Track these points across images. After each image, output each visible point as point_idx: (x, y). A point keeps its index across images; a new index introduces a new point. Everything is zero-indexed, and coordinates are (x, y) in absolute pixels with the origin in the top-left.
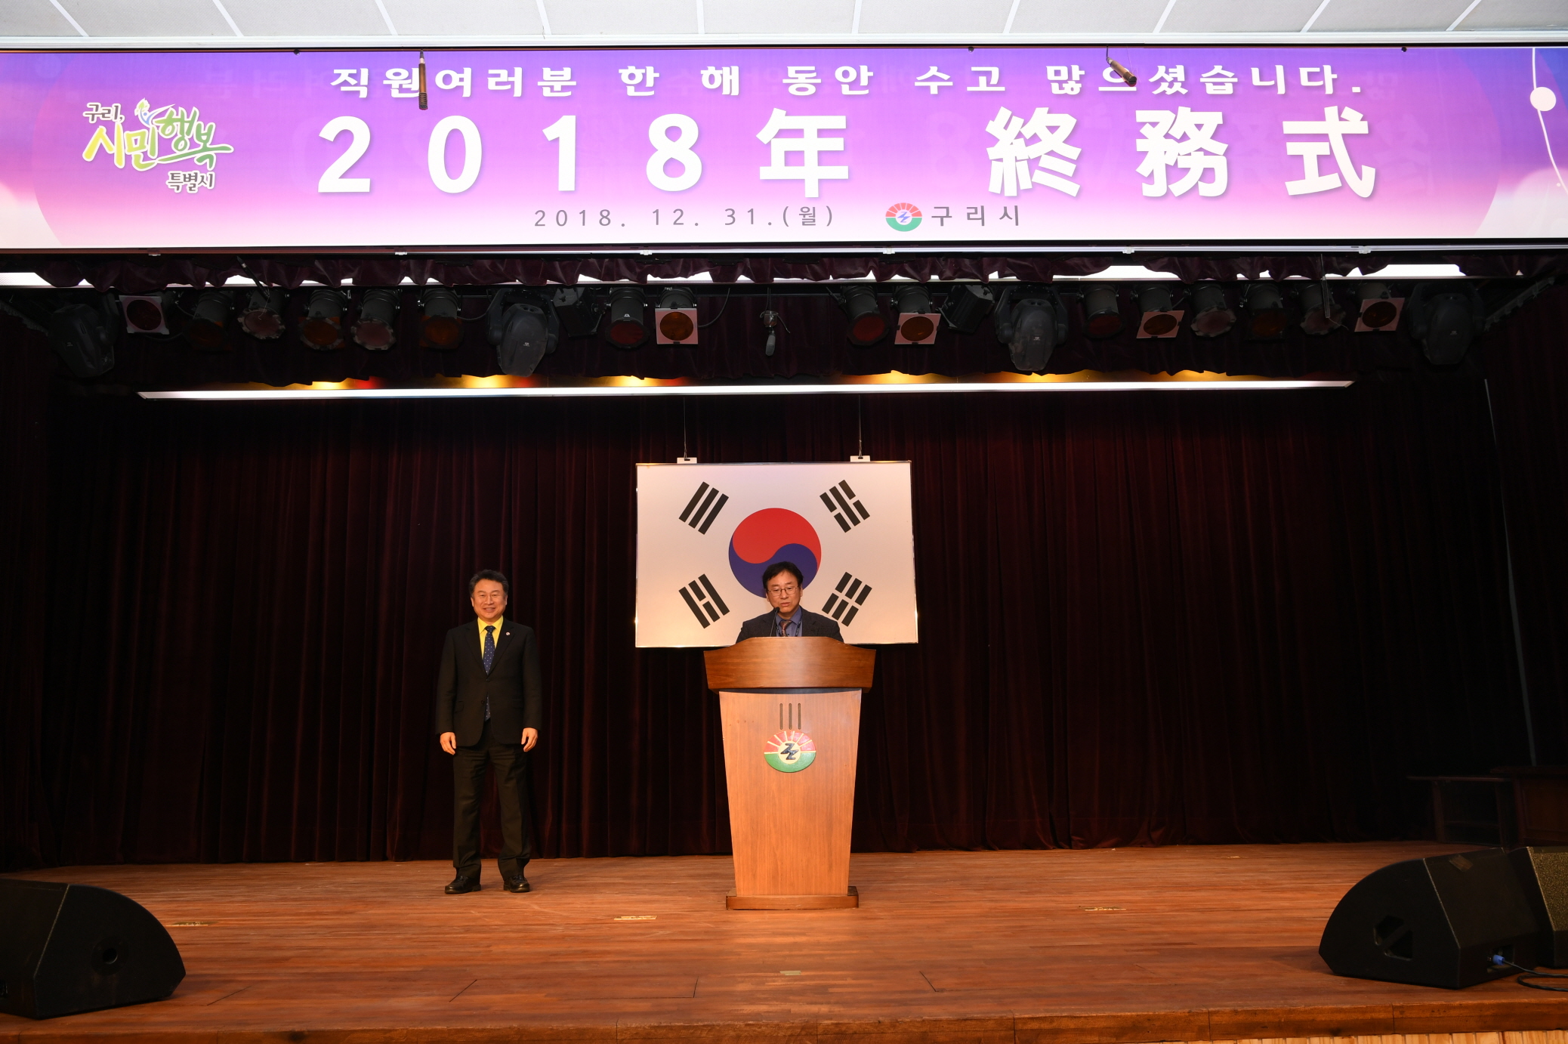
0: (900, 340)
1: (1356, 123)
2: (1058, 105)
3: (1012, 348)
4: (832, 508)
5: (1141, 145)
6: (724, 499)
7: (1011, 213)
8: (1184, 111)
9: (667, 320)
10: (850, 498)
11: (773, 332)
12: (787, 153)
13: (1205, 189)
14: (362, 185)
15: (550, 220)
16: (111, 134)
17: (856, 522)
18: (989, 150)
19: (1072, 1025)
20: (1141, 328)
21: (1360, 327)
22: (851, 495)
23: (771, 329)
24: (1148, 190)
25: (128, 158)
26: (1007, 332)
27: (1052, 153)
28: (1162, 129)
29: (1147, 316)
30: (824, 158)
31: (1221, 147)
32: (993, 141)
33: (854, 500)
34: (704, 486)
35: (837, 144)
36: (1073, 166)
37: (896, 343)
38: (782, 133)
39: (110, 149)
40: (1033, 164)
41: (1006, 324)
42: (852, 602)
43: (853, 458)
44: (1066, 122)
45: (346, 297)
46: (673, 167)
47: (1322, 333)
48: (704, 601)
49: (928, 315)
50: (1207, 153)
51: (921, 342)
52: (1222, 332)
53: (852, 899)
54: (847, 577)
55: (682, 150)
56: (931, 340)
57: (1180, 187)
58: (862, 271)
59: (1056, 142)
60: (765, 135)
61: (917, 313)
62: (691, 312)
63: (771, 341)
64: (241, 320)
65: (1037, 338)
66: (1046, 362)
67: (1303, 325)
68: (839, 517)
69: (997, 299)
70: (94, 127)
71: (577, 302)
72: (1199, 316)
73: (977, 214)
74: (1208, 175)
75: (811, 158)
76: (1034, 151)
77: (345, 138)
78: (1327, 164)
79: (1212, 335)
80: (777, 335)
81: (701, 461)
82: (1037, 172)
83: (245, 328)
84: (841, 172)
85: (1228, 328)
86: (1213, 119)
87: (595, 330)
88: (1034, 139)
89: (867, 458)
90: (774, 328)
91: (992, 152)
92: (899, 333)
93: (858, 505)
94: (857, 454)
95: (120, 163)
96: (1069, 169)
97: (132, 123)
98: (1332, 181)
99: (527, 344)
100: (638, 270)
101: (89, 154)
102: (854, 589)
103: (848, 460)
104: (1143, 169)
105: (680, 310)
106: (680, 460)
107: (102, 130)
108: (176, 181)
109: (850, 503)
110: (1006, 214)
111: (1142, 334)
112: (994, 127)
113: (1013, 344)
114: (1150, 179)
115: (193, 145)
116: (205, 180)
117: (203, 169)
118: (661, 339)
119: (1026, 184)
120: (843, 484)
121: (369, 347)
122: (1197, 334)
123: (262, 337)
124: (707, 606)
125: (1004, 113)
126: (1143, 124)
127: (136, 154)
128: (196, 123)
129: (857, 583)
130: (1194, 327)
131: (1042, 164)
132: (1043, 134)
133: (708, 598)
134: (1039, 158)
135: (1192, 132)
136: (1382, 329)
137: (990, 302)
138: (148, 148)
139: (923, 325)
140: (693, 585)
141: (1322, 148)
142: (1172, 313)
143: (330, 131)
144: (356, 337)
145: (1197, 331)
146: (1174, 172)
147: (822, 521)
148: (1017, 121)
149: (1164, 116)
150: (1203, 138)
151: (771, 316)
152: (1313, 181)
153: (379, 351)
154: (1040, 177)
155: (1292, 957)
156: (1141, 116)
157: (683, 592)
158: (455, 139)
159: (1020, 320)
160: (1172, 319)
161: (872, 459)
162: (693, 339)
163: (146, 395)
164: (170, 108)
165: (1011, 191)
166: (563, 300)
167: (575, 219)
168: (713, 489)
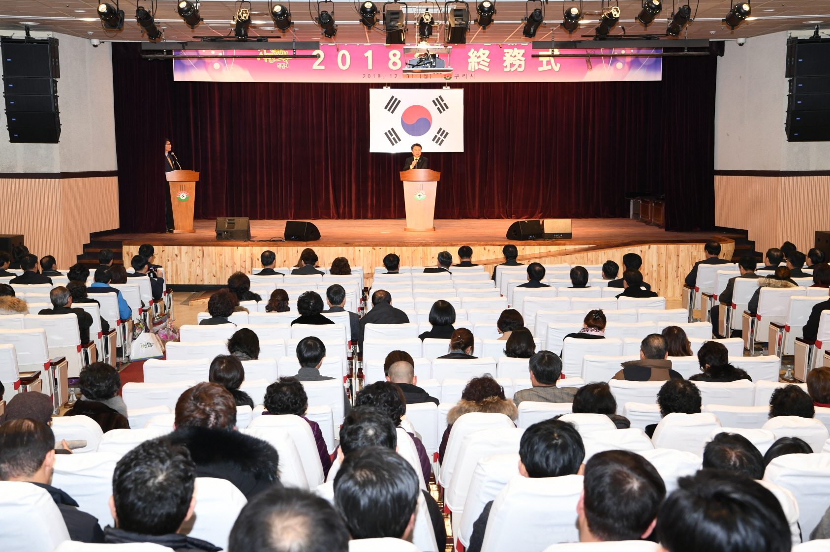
2: (485, 48)
4: (436, 105)
5: (505, 58)
6: (399, 102)
7: (473, 76)
8: (515, 49)
13: (519, 70)
14: (323, 67)
15: (366, 77)
24: (506, 70)
27: (483, 60)
28: (510, 54)
31: (523, 59)
32: (470, 57)
33: (444, 102)
34: (393, 97)
36: (488, 64)
40: (479, 63)
42: (442, 138)
43: (444, 88)
44: (487, 52)
46: (395, 64)
48: (393, 137)
50: (520, 60)
53: (434, 229)
54: (441, 129)
55: (397, 59)
57: (513, 69)
59: (484, 57)
68: (438, 109)
73: (465, 76)
74: (520, 66)
76: (479, 60)
81: (391, 88)
82: (480, 65)
86: (522, 51)
88: (479, 57)
91: (469, 60)
93: (445, 104)
94: (445, 86)
96: (487, 64)
98: (549, 67)
102: (443, 134)
103: (442, 88)
104: (505, 65)
106: (384, 89)
109: (442, 103)
112: (470, 54)
114: (506, 67)
117: (285, 63)
119: (477, 68)
120: (440, 97)
124: (394, 138)
125: (473, 50)
126: (505, 53)
129: (444, 131)
131: (481, 63)
132: (482, 55)
133: (394, 136)
135: (517, 55)
140: (389, 131)
146: (512, 65)
147: (433, 110)
148: (476, 52)
149: (510, 51)
150: (519, 57)
152: (545, 67)
154: (480, 67)
156: (505, 51)
157: (386, 134)
158: (344, 56)
161: (450, 89)
165: (473, 70)
167: (372, 76)
168: (396, 98)
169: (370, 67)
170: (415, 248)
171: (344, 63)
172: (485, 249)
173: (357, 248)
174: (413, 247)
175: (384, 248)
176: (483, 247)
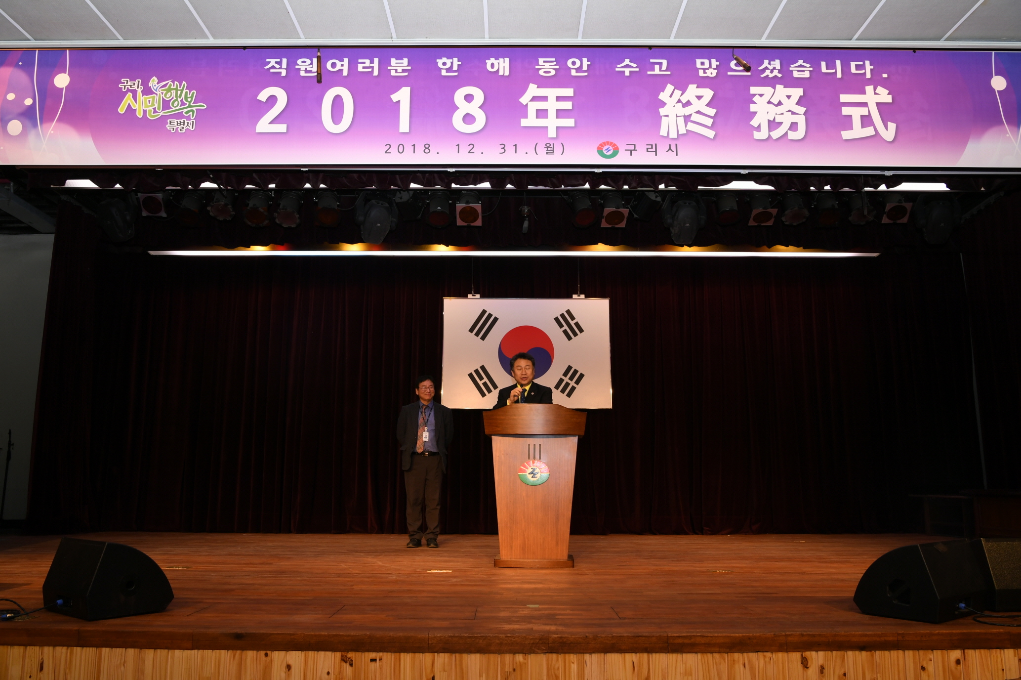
0: (604, 224)
1: (884, 96)
2: (703, 83)
3: (672, 230)
4: (561, 326)
5: (753, 108)
6: (496, 319)
7: (673, 148)
8: (779, 87)
9: (463, 211)
10: (572, 320)
11: (527, 219)
12: (537, 111)
13: (792, 135)
14: (282, 128)
15: (394, 150)
16: (135, 97)
17: (575, 334)
18: (661, 110)
19: (703, 641)
20: (751, 220)
21: (885, 220)
22: (573, 318)
23: (526, 217)
24: (757, 135)
25: (145, 111)
26: (669, 221)
27: (698, 112)
28: (766, 98)
29: (755, 212)
30: (560, 113)
31: (802, 110)
32: (663, 104)
33: (575, 321)
34: (484, 312)
35: (568, 105)
36: (712, 120)
37: (601, 227)
38: (535, 99)
39: (134, 106)
40: (687, 118)
41: (668, 216)
42: (572, 383)
43: (575, 296)
44: (708, 94)
45: (271, 195)
46: (468, 119)
47: (862, 224)
48: (483, 381)
49: (621, 210)
50: (793, 113)
51: (617, 226)
52: (800, 222)
53: (570, 563)
54: (570, 368)
55: (473, 110)
56: (623, 225)
57: (776, 134)
58: (582, 183)
59: (701, 105)
60: (524, 100)
61: (614, 208)
62: (478, 207)
63: (526, 224)
64: (209, 208)
65: (688, 225)
66: (693, 239)
67: (850, 219)
68: (565, 332)
69: (663, 200)
70: (125, 93)
71: (409, 200)
72: (786, 212)
73: (653, 149)
74: (794, 126)
75: (552, 114)
76: (688, 111)
77: (273, 99)
78: (866, 121)
79: (795, 224)
80: (529, 221)
81: (482, 297)
82: (689, 123)
83: (211, 214)
84: (570, 122)
85: (804, 220)
86: (798, 92)
87: (420, 217)
88: (688, 103)
89: (583, 296)
90: (528, 216)
92: (603, 220)
93: (577, 324)
94: (576, 293)
95: (140, 115)
96: (709, 122)
97: (147, 91)
98: (869, 131)
99: (379, 225)
100: (446, 181)
101: (122, 109)
102: (574, 376)
103: (571, 297)
104: (754, 123)
105: (471, 205)
106: (470, 296)
107: (130, 95)
108: (172, 125)
109: (572, 323)
110: (670, 149)
111: (752, 223)
112: (663, 96)
113: (673, 228)
114: (758, 128)
115: (183, 104)
116: (189, 125)
117: (188, 118)
118: (460, 223)
119: (682, 131)
120: (568, 312)
121: (285, 226)
123: (221, 219)
124: (485, 384)
125: (670, 88)
126: (755, 95)
127: (149, 109)
128: (185, 91)
129: (576, 372)
130: (783, 219)
131: (692, 119)
132: (694, 100)
133: (486, 379)
134: (691, 115)
135: (784, 100)
136: (898, 222)
137: (659, 202)
138: (156, 106)
139: (617, 216)
140: (477, 371)
141: (864, 111)
142: (770, 210)
143: (263, 96)
144: (277, 219)
145: (785, 222)
146: (773, 125)
147: (555, 334)
148: (678, 93)
149: (767, 91)
150: (791, 104)
151: (526, 209)
152: (858, 131)
153: (290, 228)
154: (691, 127)
155: (837, 603)
156: (753, 90)
157: (471, 375)
158: (338, 101)
159: (677, 213)
160: (770, 214)
161: (585, 297)
162: (479, 223)
163: (152, 253)
164: (170, 82)
165: (673, 135)
166: (401, 198)
167: (409, 149)
168: (489, 313)
169: (404, 124)
170: (520, 658)
171: (337, 115)
172: (805, 663)
173: (278, 657)
174: (508, 657)
175: (388, 657)
176: (796, 656)
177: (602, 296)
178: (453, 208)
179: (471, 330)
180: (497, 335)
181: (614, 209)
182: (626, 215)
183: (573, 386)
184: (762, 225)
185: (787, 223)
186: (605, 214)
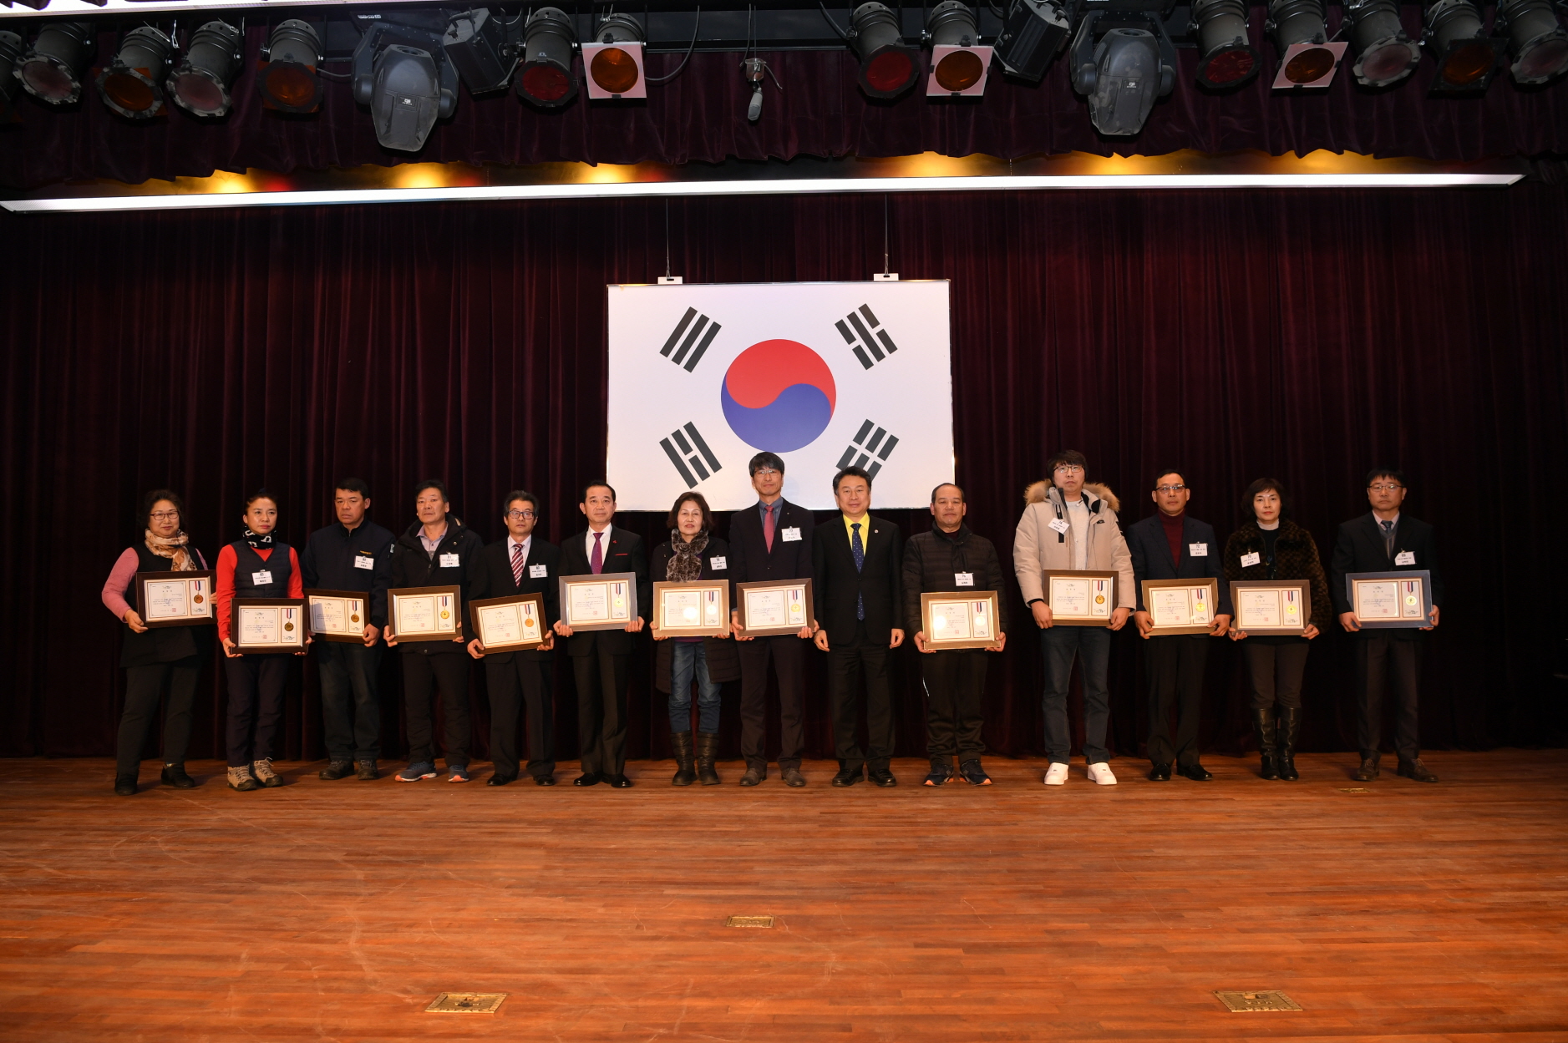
0: (934, 89)
3: (1094, 101)
4: (850, 338)
6: (716, 328)
9: (600, 59)
10: (873, 327)
11: (760, 89)
17: (880, 356)
20: (1282, 72)
22: (874, 322)
23: (755, 84)
26: (1088, 78)
29: (1291, 52)
34: (691, 313)
37: (928, 95)
41: (1086, 65)
42: (873, 457)
43: (877, 277)
45: (171, 43)
47: (1539, 81)
49: (975, 49)
51: (964, 93)
52: (1396, 78)
54: (868, 425)
56: (978, 90)
61: (960, 46)
62: (634, 48)
63: (756, 100)
64: (18, 74)
65: (1132, 85)
66: (1143, 120)
67: (1515, 68)
68: (858, 351)
69: (1075, 26)
71: (472, 39)
72: (1367, 52)
79: (1381, 84)
80: (763, 92)
81: (687, 280)
83: (27, 88)
85: (1406, 73)
87: (505, 82)
89: (895, 276)
90: (761, 82)
92: (932, 77)
93: (883, 335)
94: (881, 271)
99: (408, 101)
102: (876, 442)
103: (871, 279)
105: (616, 45)
106: (662, 280)
111: (1282, 83)
113: (1096, 94)
118: (595, 92)
120: (865, 309)
121: (200, 113)
122: (1360, 82)
123: (56, 101)
129: (880, 433)
130: (1357, 70)
133: (696, 451)
137: (1063, 30)
139: (965, 66)
142: (1329, 45)
144: (177, 96)
145: (1361, 77)
147: (838, 356)
151: (755, 64)
153: (212, 118)
159: (1108, 56)
160: (1328, 55)
161: (901, 278)
162: (638, 91)
166: (454, 35)
168: (702, 315)
177: (936, 275)
178: (577, 54)
179: (666, 351)
180: (719, 358)
181: (958, 48)
182: (986, 63)
183: (875, 462)
184: (1306, 86)
185: (1364, 82)
186: (936, 61)
